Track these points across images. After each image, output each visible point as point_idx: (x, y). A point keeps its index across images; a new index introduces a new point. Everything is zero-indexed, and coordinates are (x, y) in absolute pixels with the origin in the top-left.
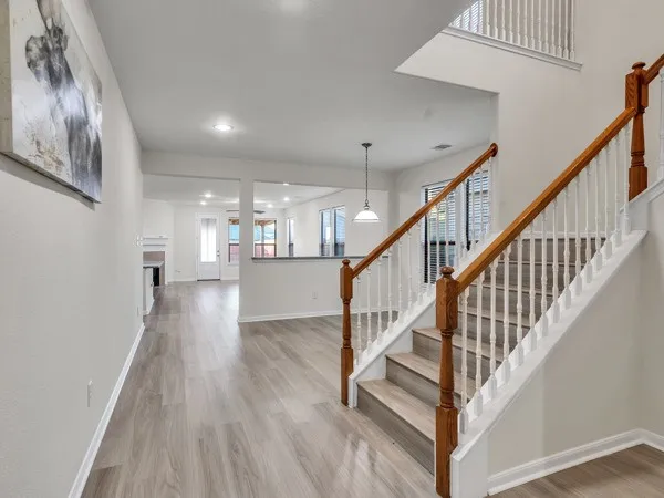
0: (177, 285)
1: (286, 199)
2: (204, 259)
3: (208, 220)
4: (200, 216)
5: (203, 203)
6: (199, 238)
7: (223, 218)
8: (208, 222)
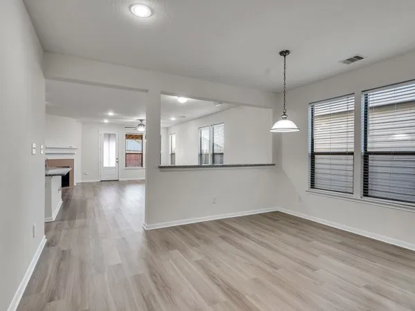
0: (84, 186)
1: (173, 119)
2: (106, 165)
3: (109, 135)
4: (103, 131)
5: (106, 121)
6: (102, 149)
7: (121, 134)
8: (109, 136)
